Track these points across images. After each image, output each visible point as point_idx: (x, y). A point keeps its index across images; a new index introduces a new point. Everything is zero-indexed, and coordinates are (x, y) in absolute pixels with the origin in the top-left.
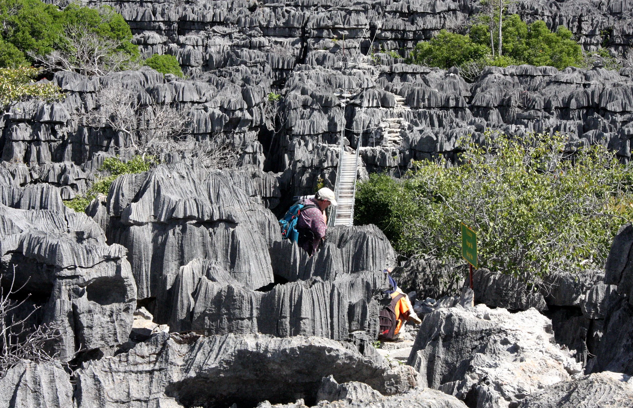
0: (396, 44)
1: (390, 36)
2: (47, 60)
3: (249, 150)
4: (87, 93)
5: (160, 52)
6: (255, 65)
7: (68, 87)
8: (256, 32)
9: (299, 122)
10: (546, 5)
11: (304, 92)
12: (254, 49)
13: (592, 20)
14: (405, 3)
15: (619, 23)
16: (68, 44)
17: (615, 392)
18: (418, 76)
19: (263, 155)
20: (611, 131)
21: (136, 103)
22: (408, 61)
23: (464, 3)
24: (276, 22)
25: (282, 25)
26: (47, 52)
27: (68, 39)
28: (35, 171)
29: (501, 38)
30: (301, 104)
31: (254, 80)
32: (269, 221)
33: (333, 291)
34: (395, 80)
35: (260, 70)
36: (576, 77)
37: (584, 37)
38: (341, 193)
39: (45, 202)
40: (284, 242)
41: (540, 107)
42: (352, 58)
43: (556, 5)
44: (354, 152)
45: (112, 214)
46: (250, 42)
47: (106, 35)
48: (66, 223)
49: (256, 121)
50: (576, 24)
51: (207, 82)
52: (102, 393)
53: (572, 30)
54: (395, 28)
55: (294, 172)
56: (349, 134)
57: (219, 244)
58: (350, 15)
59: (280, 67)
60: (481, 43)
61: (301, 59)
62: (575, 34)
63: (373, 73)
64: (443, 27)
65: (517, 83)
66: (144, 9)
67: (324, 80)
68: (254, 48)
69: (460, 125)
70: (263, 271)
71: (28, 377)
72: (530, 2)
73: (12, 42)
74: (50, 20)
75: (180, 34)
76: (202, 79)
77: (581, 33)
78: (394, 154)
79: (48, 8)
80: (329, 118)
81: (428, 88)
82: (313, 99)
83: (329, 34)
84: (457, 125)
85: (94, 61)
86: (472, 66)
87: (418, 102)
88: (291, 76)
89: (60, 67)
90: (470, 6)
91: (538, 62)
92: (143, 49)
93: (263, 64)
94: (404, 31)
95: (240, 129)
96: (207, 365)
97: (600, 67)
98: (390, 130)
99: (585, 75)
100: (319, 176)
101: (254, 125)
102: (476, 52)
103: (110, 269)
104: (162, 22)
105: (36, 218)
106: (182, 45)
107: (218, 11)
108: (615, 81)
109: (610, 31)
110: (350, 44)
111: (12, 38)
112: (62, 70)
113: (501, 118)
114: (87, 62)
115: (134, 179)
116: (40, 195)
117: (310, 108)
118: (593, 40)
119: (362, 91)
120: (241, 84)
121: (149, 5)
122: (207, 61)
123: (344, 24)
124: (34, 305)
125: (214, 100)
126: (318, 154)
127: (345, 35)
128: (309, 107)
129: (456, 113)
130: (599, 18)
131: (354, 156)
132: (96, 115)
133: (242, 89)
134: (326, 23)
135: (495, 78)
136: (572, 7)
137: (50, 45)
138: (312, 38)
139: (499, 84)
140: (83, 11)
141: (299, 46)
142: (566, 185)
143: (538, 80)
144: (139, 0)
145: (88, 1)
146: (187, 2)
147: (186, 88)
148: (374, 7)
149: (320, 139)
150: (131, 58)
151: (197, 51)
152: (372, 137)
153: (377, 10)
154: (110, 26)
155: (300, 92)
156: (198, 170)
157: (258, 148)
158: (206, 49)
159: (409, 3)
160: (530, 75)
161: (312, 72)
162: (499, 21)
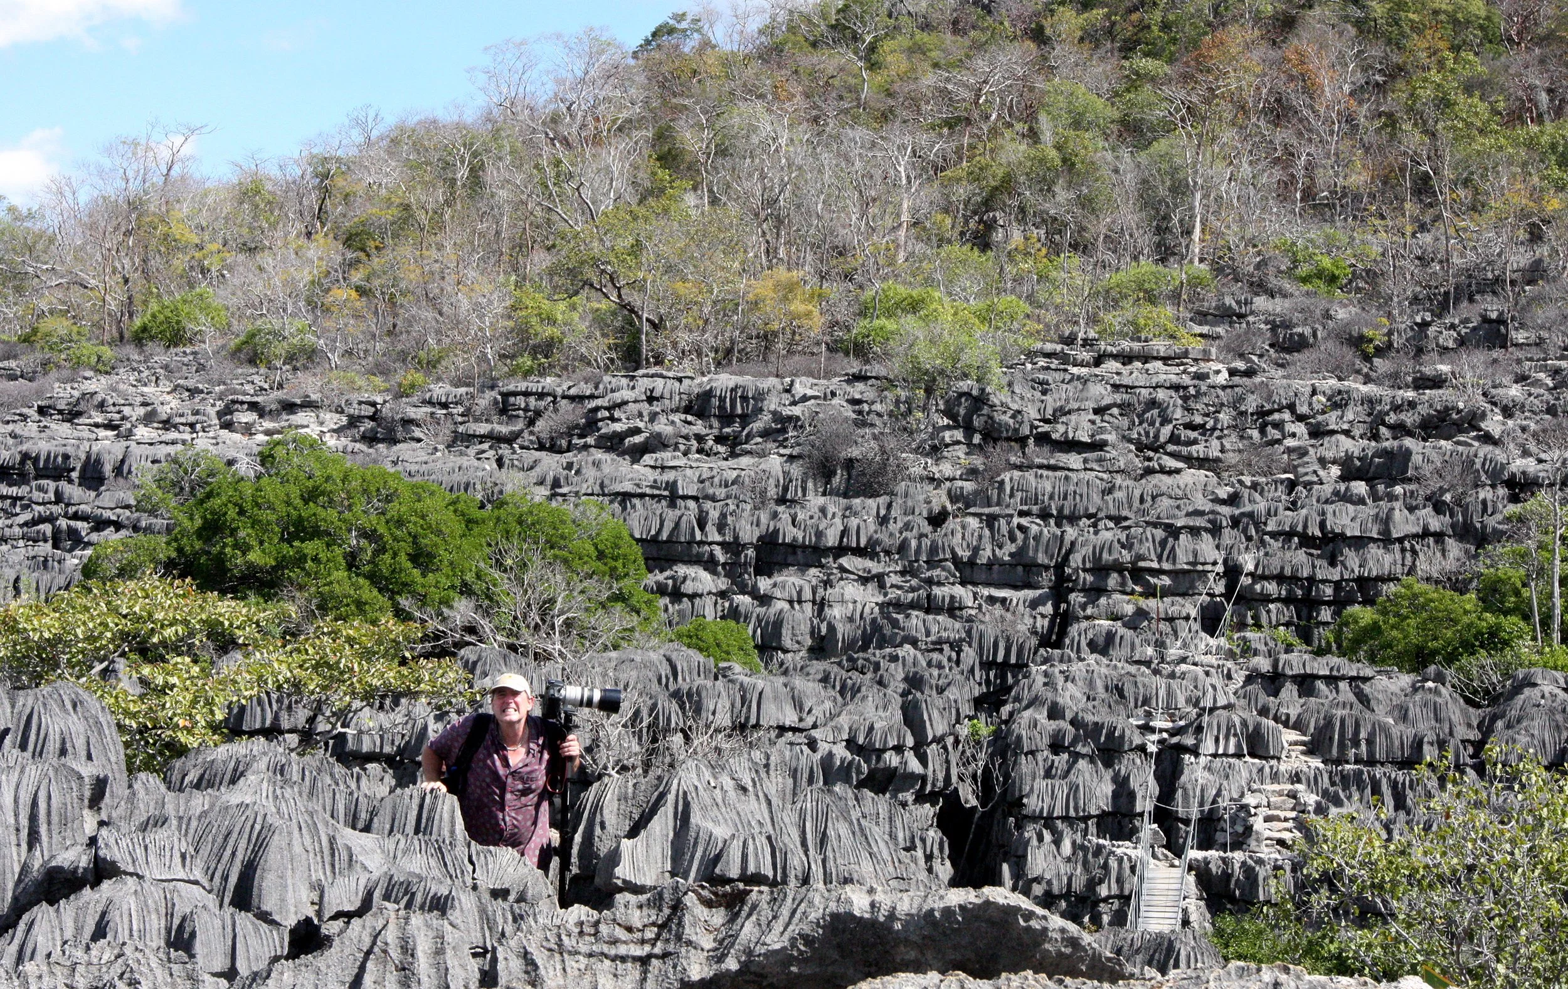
0: (1289, 613)
1: (1276, 591)
2: (444, 620)
5: (709, 613)
6: (937, 648)
8: (944, 574)
9: (1041, 784)
11: (1055, 712)
12: (939, 614)
14: (1315, 515)
16: (495, 585)
18: (1343, 685)
19: (948, 863)
22: (1320, 652)
23: (1465, 520)
24: (994, 551)
25: (1007, 558)
26: (446, 602)
27: (497, 574)
29: (1558, 602)
30: (1046, 741)
31: (934, 682)
34: (1284, 694)
35: (950, 659)
39: (427, 822)
42: (1179, 642)
44: (1177, 862)
45: (574, 872)
46: (929, 596)
47: (586, 567)
48: (470, 868)
49: (935, 780)
51: (820, 681)
54: (1288, 572)
56: (1164, 817)
58: (1177, 538)
59: (1000, 659)
60: (1506, 613)
61: (1052, 639)
63: (1229, 677)
64: (1409, 574)
66: (678, 513)
67: (1107, 687)
68: (938, 610)
71: (391, 936)
73: (366, 577)
74: (459, 527)
75: (759, 572)
76: (808, 674)
78: (1278, 870)
79: (454, 503)
80: (1115, 779)
81: (1368, 714)
82: (1077, 730)
83: (1123, 584)
85: (553, 627)
86: (1482, 667)
87: (1342, 746)
88: (1025, 677)
89: (472, 639)
90: (1478, 525)
92: (670, 607)
93: (956, 646)
94: (1312, 580)
95: (895, 796)
96: (764, 944)
98: (1270, 813)
100: (1086, 919)
101: (928, 788)
102: (1494, 632)
104: (718, 544)
105: (404, 853)
106: (764, 600)
107: (854, 522)
110: (1176, 608)
111: (367, 568)
112: (475, 645)
114: (537, 627)
115: (630, 790)
116: (415, 813)
117: (1070, 753)
119: (1200, 715)
120: (900, 691)
121: (692, 504)
122: (823, 638)
123: (1160, 560)
125: (833, 724)
126: (1085, 863)
127: (1163, 587)
128: (1065, 749)
131: (1176, 873)
133: (904, 703)
134: (1115, 556)
135: (1543, 697)
137: (453, 587)
138: (1080, 591)
139: (1552, 712)
140: (535, 513)
141: (1048, 609)
144: (666, 493)
145: (548, 493)
146: (782, 500)
147: (768, 692)
148: (1235, 522)
149: (1093, 829)
150: (640, 624)
151: (798, 615)
152: (1224, 830)
153: (1245, 531)
154: (596, 548)
155: (1046, 714)
156: (779, 779)
157: (936, 847)
158: (821, 610)
159: (1323, 514)
161: (1077, 668)
162: (1552, 563)
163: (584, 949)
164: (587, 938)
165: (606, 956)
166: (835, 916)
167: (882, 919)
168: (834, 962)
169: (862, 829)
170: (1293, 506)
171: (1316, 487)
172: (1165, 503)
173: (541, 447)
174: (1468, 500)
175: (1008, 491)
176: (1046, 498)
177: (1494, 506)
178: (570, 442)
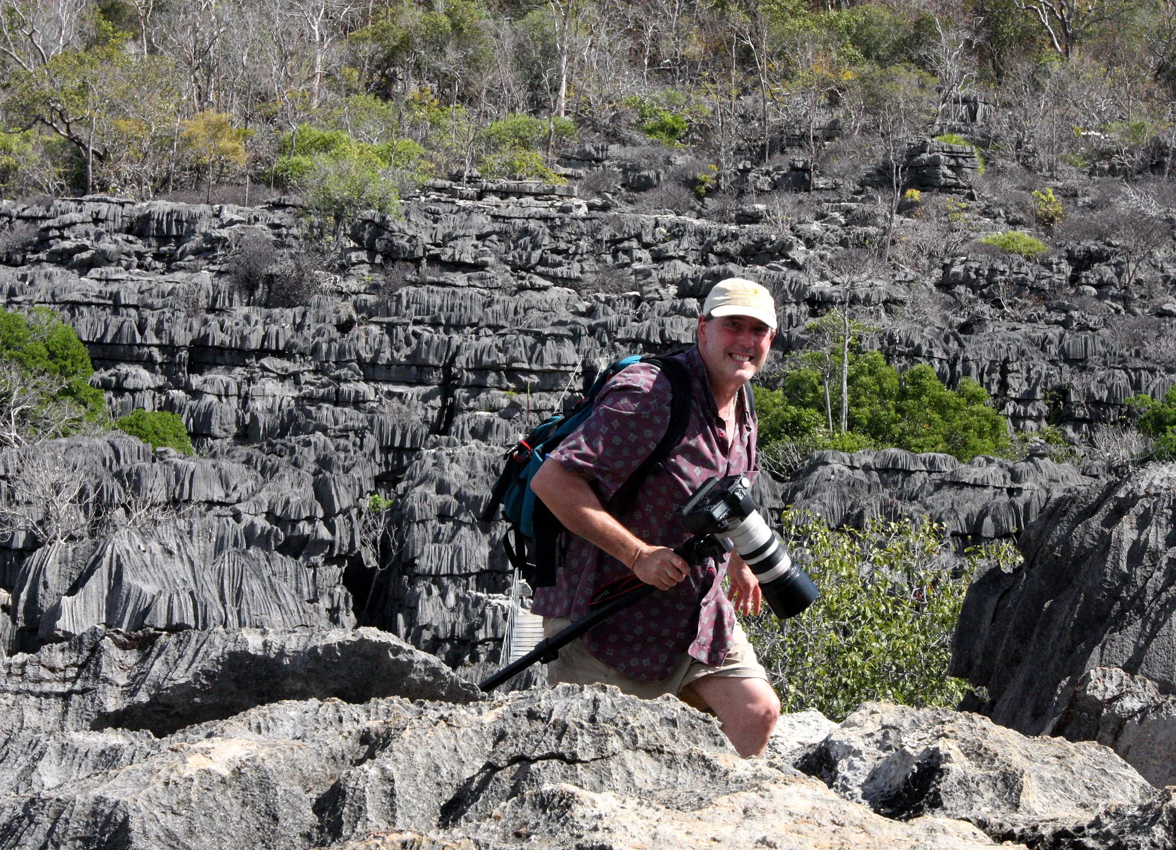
5: (148, 405)
6: (344, 435)
8: (350, 373)
9: (430, 547)
10: (938, 338)
11: (442, 488)
12: (346, 406)
13: (1029, 370)
14: (656, 325)
15: (1081, 378)
19: (352, 614)
24: (392, 353)
25: (403, 360)
29: (846, 397)
30: (435, 512)
31: (341, 463)
35: (354, 444)
36: (993, 474)
37: (1013, 402)
43: (957, 339)
45: (21, 625)
46: (337, 391)
47: (38, 366)
49: (341, 545)
50: (996, 376)
51: (244, 463)
53: (989, 388)
58: (544, 344)
59: (397, 444)
60: (806, 406)
61: (441, 428)
62: (995, 396)
65: (876, 483)
66: (120, 319)
67: (485, 468)
68: (345, 403)
72: (906, 331)
75: (191, 370)
76: (233, 457)
77: (1006, 395)
80: (491, 543)
82: (460, 502)
83: (500, 381)
85: (9, 417)
86: (786, 449)
88: (417, 459)
90: (785, 335)
91: (920, 447)
92: (114, 399)
93: (360, 433)
95: (307, 559)
96: (171, 679)
97: (1042, 456)
99: (1012, 471)
100: (467, 658)
101: (336, 552)
102: (796, 421)
104: (156, 346)
106: (196, 394)
107: (273, 328)
108: (1072, 484)
109: (1063, 392)
110: (543, 402)
115: (70, 555)
117: (454, 521)
118: (1030, 409)
120: (312, 470)
121: (133, 312)
122: (246, 427)
123: (530, 363)
125: (255, 499)
126: (466, 612)
127: (532, 384)
128: (450, 518)
130: (1042, 367)
133: (315, 481)
134: (493, 358)
135: (833, 473)
136: (988, 344)
138: (464, 387)
139: (839, 485)
141: (437, 402)
143: (918, 479)
144: (110, 302)
145: (5, 300)
146: (211, 309)
147: (199, 472)
148: (592, 331)
149: (472, 584)
150: (87, 414)
151: (225, 407)
153: (600, 338)
154: (48, 349)
155: (434, 489)
156: (202, 544)
157: (342, 601)
158: (245, 403)
159: (663, 324)
160: (902, 469)
161: (461, 451)
162: (841, 366)
163: (11, 687)
164: (15, 678)
165: (32, 693)
166: (231, 654)
167: (273, 656)
168: (231, 693)
169: (272, 585)
170: (639, 318)
171: (657, 302)
172: (535, 314)
175: (404, 303)
176: (436, 310)
177: (798, 320)
178: (24, 257)
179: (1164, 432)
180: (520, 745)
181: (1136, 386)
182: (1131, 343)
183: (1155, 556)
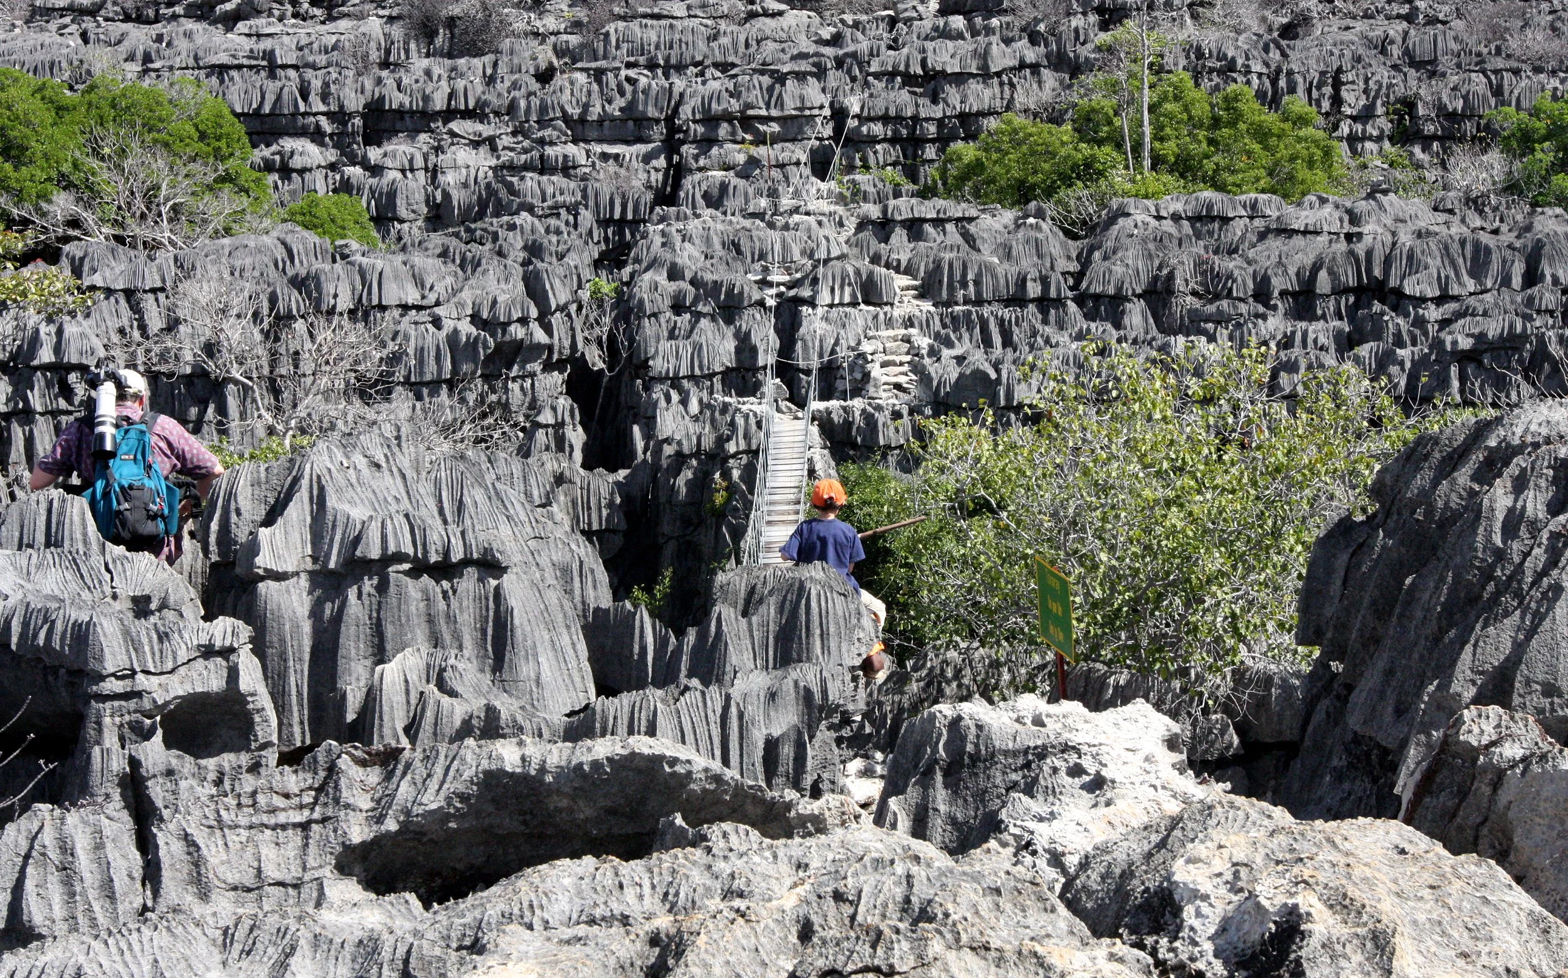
0: (895, 153)
1: (882, 132)
2: (44, 215)
3: (547, 417)
4: (145, 291)
5: (321, 186)
6: (554, 213)
7: (97, 280)
8: (555, 133)
9: (666, 346)
10: (1255, 48)
11: (674, 273)
12: (552, 174)
13: (1367, 80)
14: (916, 53)
15: (1430, 85)
16: (93, 174)
17: (1254, 823)
18: (950, 227)
19: (580, 429)
20: (1414, 344)
21: (266, 311)
22: (926, 193)
23: (1059, 49)
24: (603, 107)
25: (617, 113)
26: (44, 196)
27: (95, 164)
28: (23, 488)
29: (1147, 130)
30: (668, 302)
31: (553, 249)
32: (581, 563)
33: (726, 708)
34: (894, 239)
35: (567, 223)
36: (1328, 217)
37: (1349, 121)
38: (769, 513)
39: (57, 532)
40: (616, 609)
41: (1246, 292)
42: (791, 190)
43: (1278, 46)
44: (800, 415)
45: (214, 558)
46: (542, 157)
47: (188, 150)
48: (108, 577)
49: (561, 348)
50: (1328, 90)
51: (439, 256)
52: (203, 871)
53: (1319, 105)
54: (892, 112)
55: (656, 466)
56: (786, 371)
57: (466, 616)
58: (783, 84)
59: (617, 216)
60: (1100, 143)
61: (667, 195)
62: (1327, 114)
63: (841, 224)
64: (1008, 108)
65: (1188, 236)
66: (279, 84)
67: (723, 244)
68: (553, 171)
69: (1054, 341)
70: (570, 675)
71: (48, 838)
72: (1217, 42)
74: (49, 117)
75: (367, 143)
76: (427, 249)
77: (1340, 112)
78: (896, 415)
79: (41, 89)
80: (737, 335)
81: (974, 256)
82: (697, 289)
83: (733, 133)
84: (1047, 341)
85: (160, 215)
86: (1079, 199)
87: (951, 288)
88: (643, 238)
89: (76, 233)
90: (1072, 55)
91: (1239, 186)
92: (280, 183)
93: (573, 209)
94: (916, 118)
95: (522, 367)
96: (420, 804)
97: (1385, 192)
98: (886, 358)
99: (1349, 212)
100: (717, 475)
101: (555, 357)
102: (1089, 164)
103: (212, 676)
104: (323, 114)
105: (38, 568)
106: (376, 170)
107: (460, 84)
108: (1422, 224)
109: (1409, 104)
110: (786, 154)
112: (80, 240)
113: (1151, 321)
114: (143, 216)
115: (263, 475)
116: (44, 518)
117: (691, 312)
118: (1369, 128)
119: (815, 267)
120: (520, 260)
121: (292, 73)
122: (438, 206)
123: (768, 108)
124: (42, 762)
125: (456, 300)
126: (713, 421)
127: (772, 134)
128: (687, 309)
129: (1044, 312)
130: (1382, 74)
131: (800, 425)
132: (169, 344)
133: (525, 272)
134: (724, 106)
135: (1136, 226)
136: (1316, 51)
137: (49, 179)
138: (692, 143)
139: (1144, 241)
140: (128, 94)
141: (661, 162)
142: (1272, 460)
143: (1238, 228)
144: (264, 63)
145: (140, 69)
146: (385, 64)
147: (387, 272)
148: (839, 63)
149: (718, 385)
150: (251, 204)
151: (412, 184)
152: (843, 378)
153: (849, 72)
154: (197, 129)
155: (665, 275)
156: (412, 449)
157: (567, 414)
158: (434, 177)
159: (923, 51)
160: (1218, 216)
161: (694, 226)
162: (1140, 89)
163: (243, 821)
164: (245, 810)
165: (267, 827)
166: (487, 773)
167: (533, 773)
168: (489, 815)
169: (497, 494)
170: (894, 46)
171: (916, 23)
172: (770, 47)
173: (127, 19)
174: (1062, 28)
175: (614, 43)
176: (652, 48)
177: (1086, 35)
178: (157, 11)
179: (1533, 150)
180: (831, 957)
181: (1498, 92)
182: (1490, 36)
183: (1534, 528)
